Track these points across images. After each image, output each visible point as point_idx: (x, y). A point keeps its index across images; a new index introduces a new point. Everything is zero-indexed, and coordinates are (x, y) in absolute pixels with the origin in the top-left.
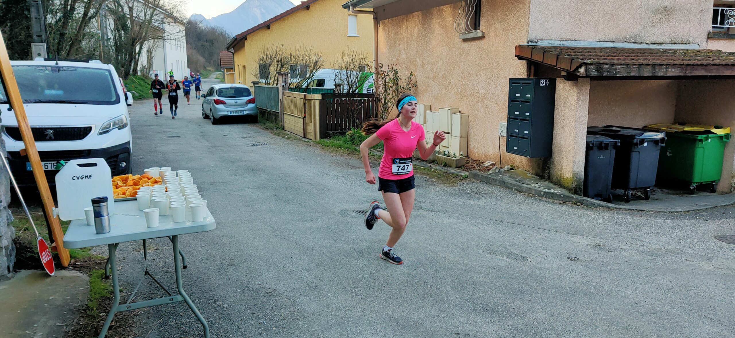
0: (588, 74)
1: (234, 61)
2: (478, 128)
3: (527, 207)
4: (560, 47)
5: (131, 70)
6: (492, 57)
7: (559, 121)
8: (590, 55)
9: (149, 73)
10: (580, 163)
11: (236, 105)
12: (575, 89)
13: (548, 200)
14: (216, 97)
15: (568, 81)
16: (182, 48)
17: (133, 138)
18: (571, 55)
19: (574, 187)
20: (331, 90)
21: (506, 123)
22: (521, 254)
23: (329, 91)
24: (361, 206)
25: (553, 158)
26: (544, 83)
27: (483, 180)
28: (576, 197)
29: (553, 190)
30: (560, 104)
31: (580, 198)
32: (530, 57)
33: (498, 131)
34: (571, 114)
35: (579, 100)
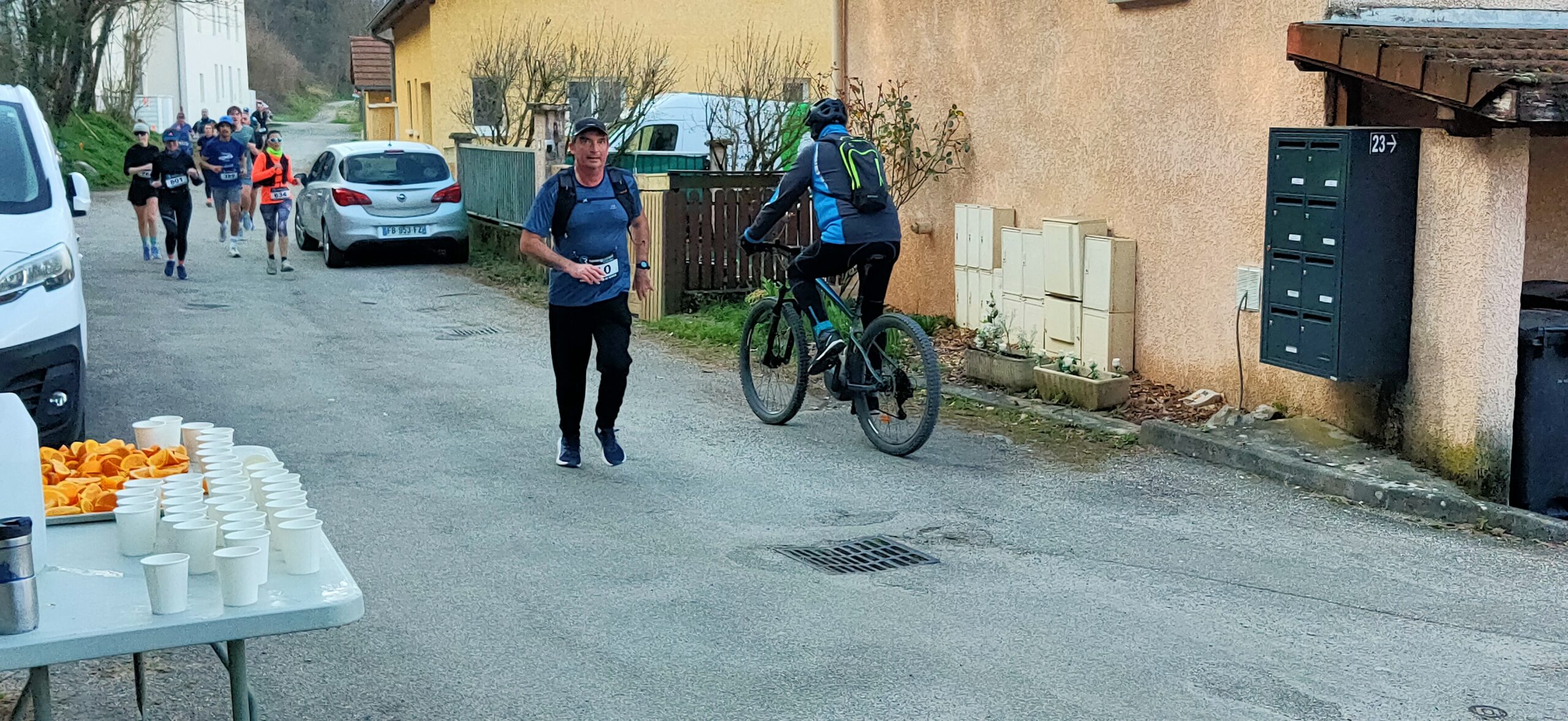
0: (1524, 117)
1: (394, 69)
2: (1167, 284)
3: (1329, 538)
4: (1431, 30)
6: (1213, 60)
7: (1432, 263)
8: (1529, 57)
9: (131, 104)
10: (1500, 398)
11: (402, 206)
12: (1482, 163)
13: (1396, 516)
14: (340, 183)
15: (1457, 139)
16: (232, 30)
18: (1468, 55)
19: (1482, 477)
20: (695, 158)
21: (1259, 271)
22: (1319, 697)
23: (690, 162)
24: (799, 534)
25: (1414, 382)
26: (1383, 143)
27: (1187, 450)
28: (1488, 507)
29: (1412, 486)
30: (1434, 210)
31: (1503, 512)
32: (1337, 63)
33: (1235, 295)
34: (1468, 242)
35: (1495, 198)
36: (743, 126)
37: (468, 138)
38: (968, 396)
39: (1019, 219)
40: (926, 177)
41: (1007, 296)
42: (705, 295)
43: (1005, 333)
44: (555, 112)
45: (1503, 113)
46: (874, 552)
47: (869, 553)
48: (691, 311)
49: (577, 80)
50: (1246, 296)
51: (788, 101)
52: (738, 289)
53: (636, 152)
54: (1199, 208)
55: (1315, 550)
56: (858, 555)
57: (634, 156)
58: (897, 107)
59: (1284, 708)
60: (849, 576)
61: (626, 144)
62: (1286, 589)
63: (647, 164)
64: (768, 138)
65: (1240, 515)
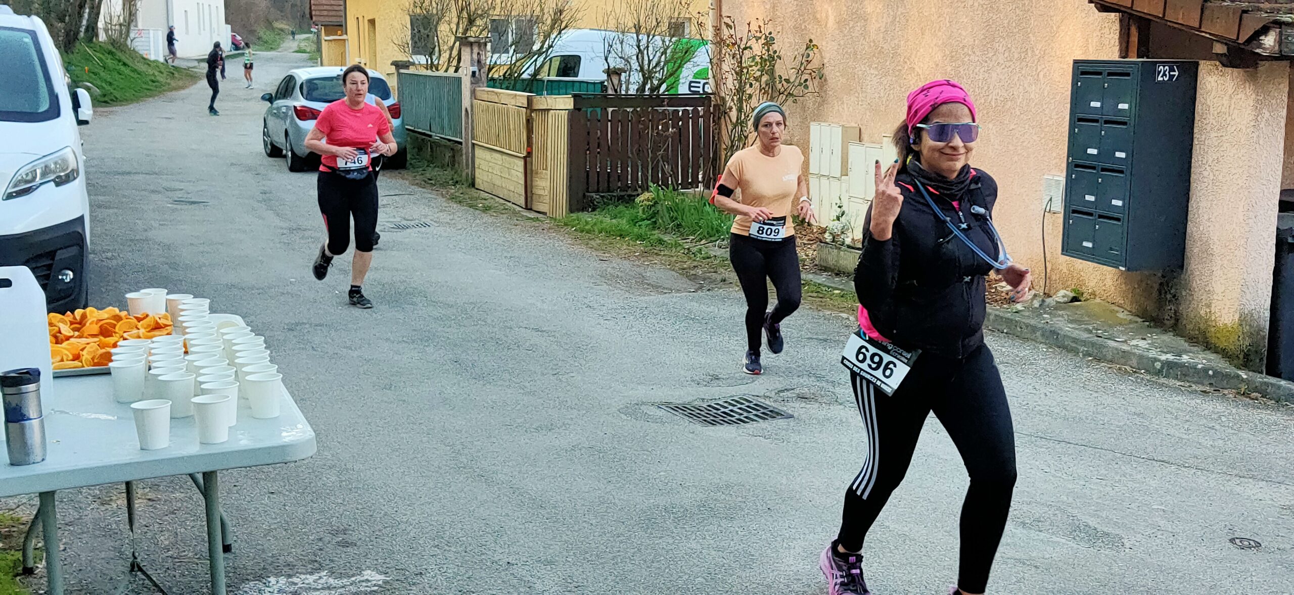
0: (1286, 50)
1: (346, 8)
3: (1116, 400)
5: (83, 29)
7: (1205, 173)
9: (128, 35)
10: (1260, 286)
12: (1249, 90)
13: (1172, 382)
14: (301, 102)
15: (1229, 70)
17: (91, 205)
18: (1240, 1)
19: (1243, 351)
20: (594, 84)
21: (1062, 178)
22: (1105, 530)
23: (591, 87)
24: (678, 393)
25: (1189, 272)
26: (1167, 73)
27: (999, 327)
28: (1248, 375)
29: (1185, 358)
30: (1209, 129)
31: (1261, 380)
32: (1130, 6)
33: (1041, 200)
34: (1236, 156)
35: (1260, 120)
36: (635, 57)
37: (406, 65)
38: (818, 282)
39: (863, 135)
40: (786, 100)
41: (852, 199)
42: (602, 197)
43: (851, 230)
44: (479, 44)
45: (1267, 49)
46: (740, 409)
47: (735, 409)
48: (590, 210)
49: (497, 18)
50: (1051, 200)
51: (673, 36)
52: (629, 192)
53: (546, 78)
54: (1012, 127)
55: (1104, 410)
56: (726, 410)
57: (544, 81)
58: (763, 41)
59: (1077, 538)
60: (718, 428)
61: (537, 72)
62: (1080, 441)
63: (553, 88)
64: (655, 67)
65: (1042, 381)
